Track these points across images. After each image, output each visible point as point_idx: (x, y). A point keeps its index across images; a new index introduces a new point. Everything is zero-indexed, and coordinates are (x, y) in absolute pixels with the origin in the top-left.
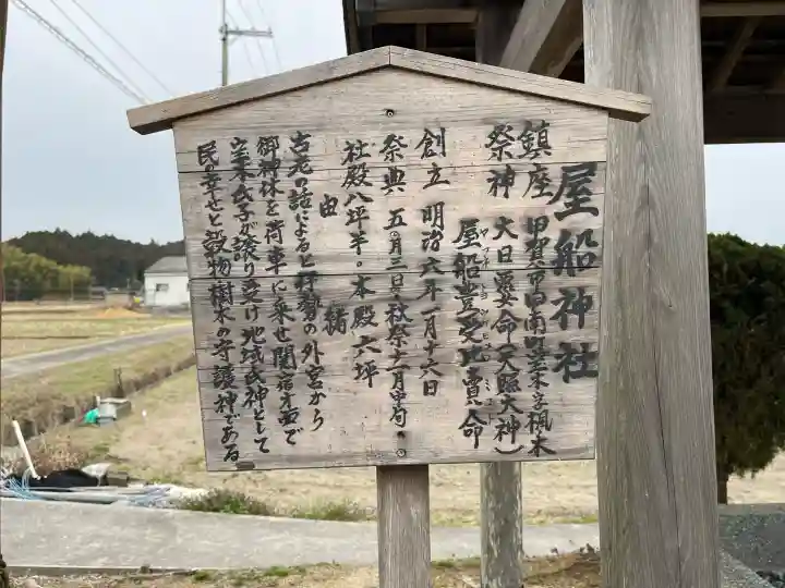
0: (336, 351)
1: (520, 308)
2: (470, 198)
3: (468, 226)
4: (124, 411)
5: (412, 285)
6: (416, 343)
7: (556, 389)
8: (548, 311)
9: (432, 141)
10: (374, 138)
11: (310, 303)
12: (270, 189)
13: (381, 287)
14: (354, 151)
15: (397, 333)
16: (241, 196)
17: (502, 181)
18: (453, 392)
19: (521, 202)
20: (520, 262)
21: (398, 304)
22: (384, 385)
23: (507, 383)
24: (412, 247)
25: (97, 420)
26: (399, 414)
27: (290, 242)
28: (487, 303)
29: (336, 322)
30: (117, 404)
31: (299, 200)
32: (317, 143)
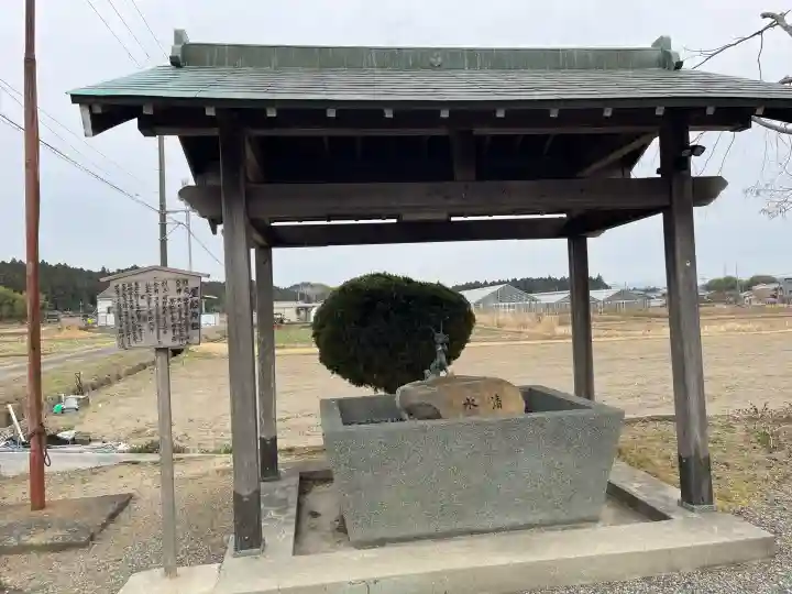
0: (145, 327)
1: (183, 316)
2: (173, 294)
3: (172, 300)
4: (84, 403)
5: (161, 311)
6: (162, 324)
7: (191, 332)
8: (189, 316)
9: (164, 283)
10: (152, 283)
11: (139, 317)
12: (131, 294)
13: (154, 313)
14: (147, 286)
15: (158, 321)
16: (124, 295)
17: (179, 291)
18: (170, 333)
19: (182, 295)
20: (183, 306)
21: (158, 317)
22: (155, 332)
23: (180, 331)
24: (160, 304)
25: (63, 411)
26: (158, 338)
27: (135, 304)
28: (176, 315)
29: (145, 319)
30: (79, 399)
31: (137, 295)
32: (140, 285)
